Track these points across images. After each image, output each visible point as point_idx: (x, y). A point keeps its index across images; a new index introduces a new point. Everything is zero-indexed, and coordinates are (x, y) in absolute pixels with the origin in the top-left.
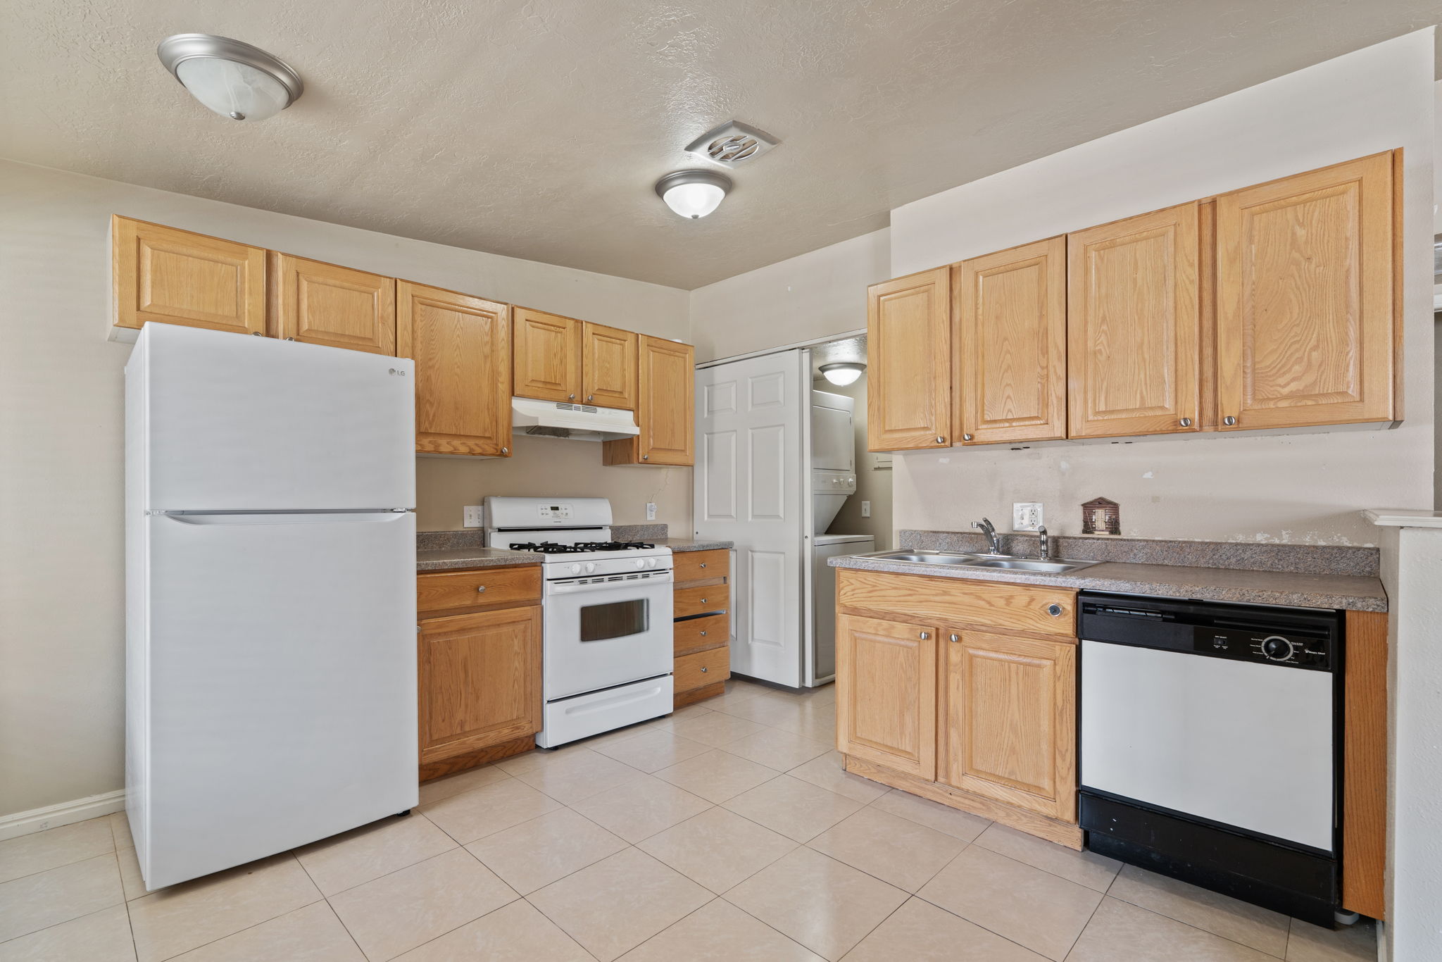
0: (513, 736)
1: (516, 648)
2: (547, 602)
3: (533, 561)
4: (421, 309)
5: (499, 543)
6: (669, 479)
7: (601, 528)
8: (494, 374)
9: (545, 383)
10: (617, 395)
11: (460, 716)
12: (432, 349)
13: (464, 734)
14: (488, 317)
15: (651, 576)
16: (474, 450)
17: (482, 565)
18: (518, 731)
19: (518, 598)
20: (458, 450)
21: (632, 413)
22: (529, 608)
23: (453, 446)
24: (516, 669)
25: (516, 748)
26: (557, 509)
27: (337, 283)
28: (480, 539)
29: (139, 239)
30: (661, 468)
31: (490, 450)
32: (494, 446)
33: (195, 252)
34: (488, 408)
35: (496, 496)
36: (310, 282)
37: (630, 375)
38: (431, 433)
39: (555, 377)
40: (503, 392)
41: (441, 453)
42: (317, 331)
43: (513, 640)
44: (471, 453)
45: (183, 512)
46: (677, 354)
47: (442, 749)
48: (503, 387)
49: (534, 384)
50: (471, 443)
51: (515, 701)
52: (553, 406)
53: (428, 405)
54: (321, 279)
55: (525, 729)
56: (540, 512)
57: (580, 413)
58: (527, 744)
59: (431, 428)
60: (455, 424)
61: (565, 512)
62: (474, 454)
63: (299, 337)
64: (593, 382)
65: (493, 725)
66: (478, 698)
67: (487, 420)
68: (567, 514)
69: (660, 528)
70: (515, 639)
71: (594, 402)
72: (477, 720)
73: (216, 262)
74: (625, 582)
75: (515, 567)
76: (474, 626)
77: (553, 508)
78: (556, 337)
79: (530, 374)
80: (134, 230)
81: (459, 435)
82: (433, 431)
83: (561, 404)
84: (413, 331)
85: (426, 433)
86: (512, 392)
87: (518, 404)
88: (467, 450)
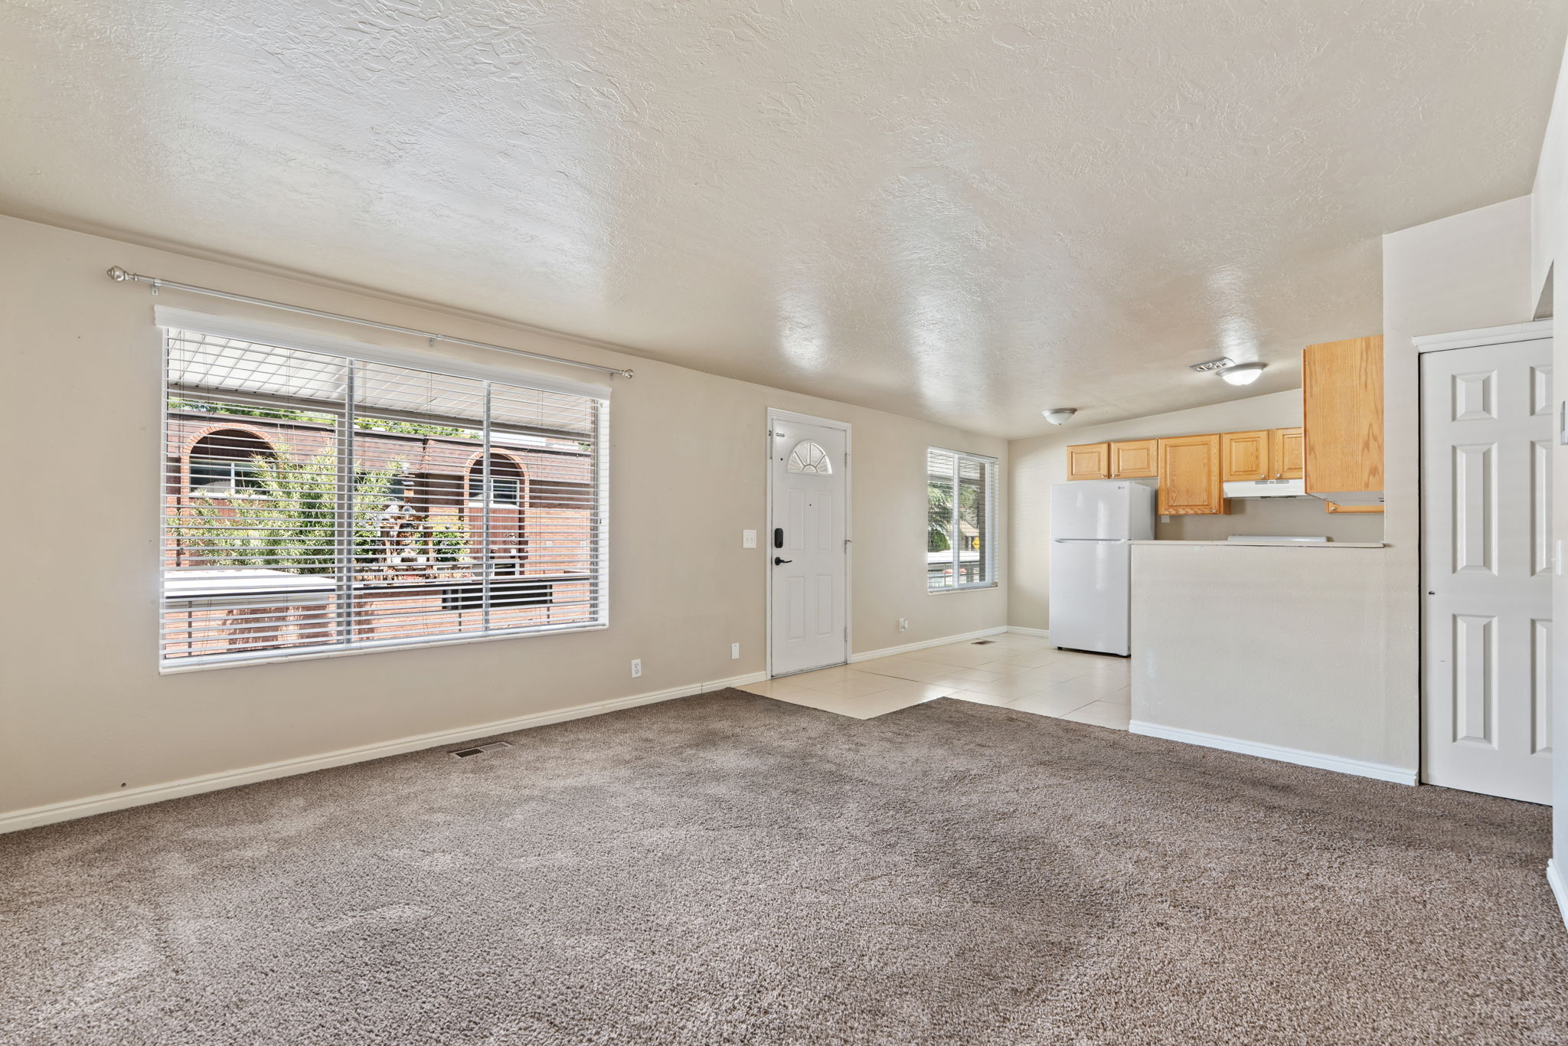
4: (1170, 448)
8: (1209, 473)
9: (1245, 471)
12: (1175, 467)
14: (1205, 444)
16: (1197, 512)
20: (1189, 512)
23: (1186, 511)
27: (1133, 447)
29: (1072, 452)
33: (1086, 451)
34: (1206, 490)
36: (1122, 451)
40: (1215, 481)
48: (1215, 478)
49: (1237, 473)
50: (1196, 509)
52: (1254, 483)
53: (1173, 492)
54: (1127, 448)
57: (1276, 485)
60: (1187, 501)
64: (1284, 464)
67: (1206, 496)
71: (1288, 475)
73: (1092, 453)
78: (1253, 444)
79: (1234, 469)
80: (1070, 449)
81: (1189, 506)
82: (1175, 504)
83: (1258, 482)
84: (1166, 460)
85: (1171, 506)
86: (1222, 480)
87: (1227, 487)
88: (1194, 512)
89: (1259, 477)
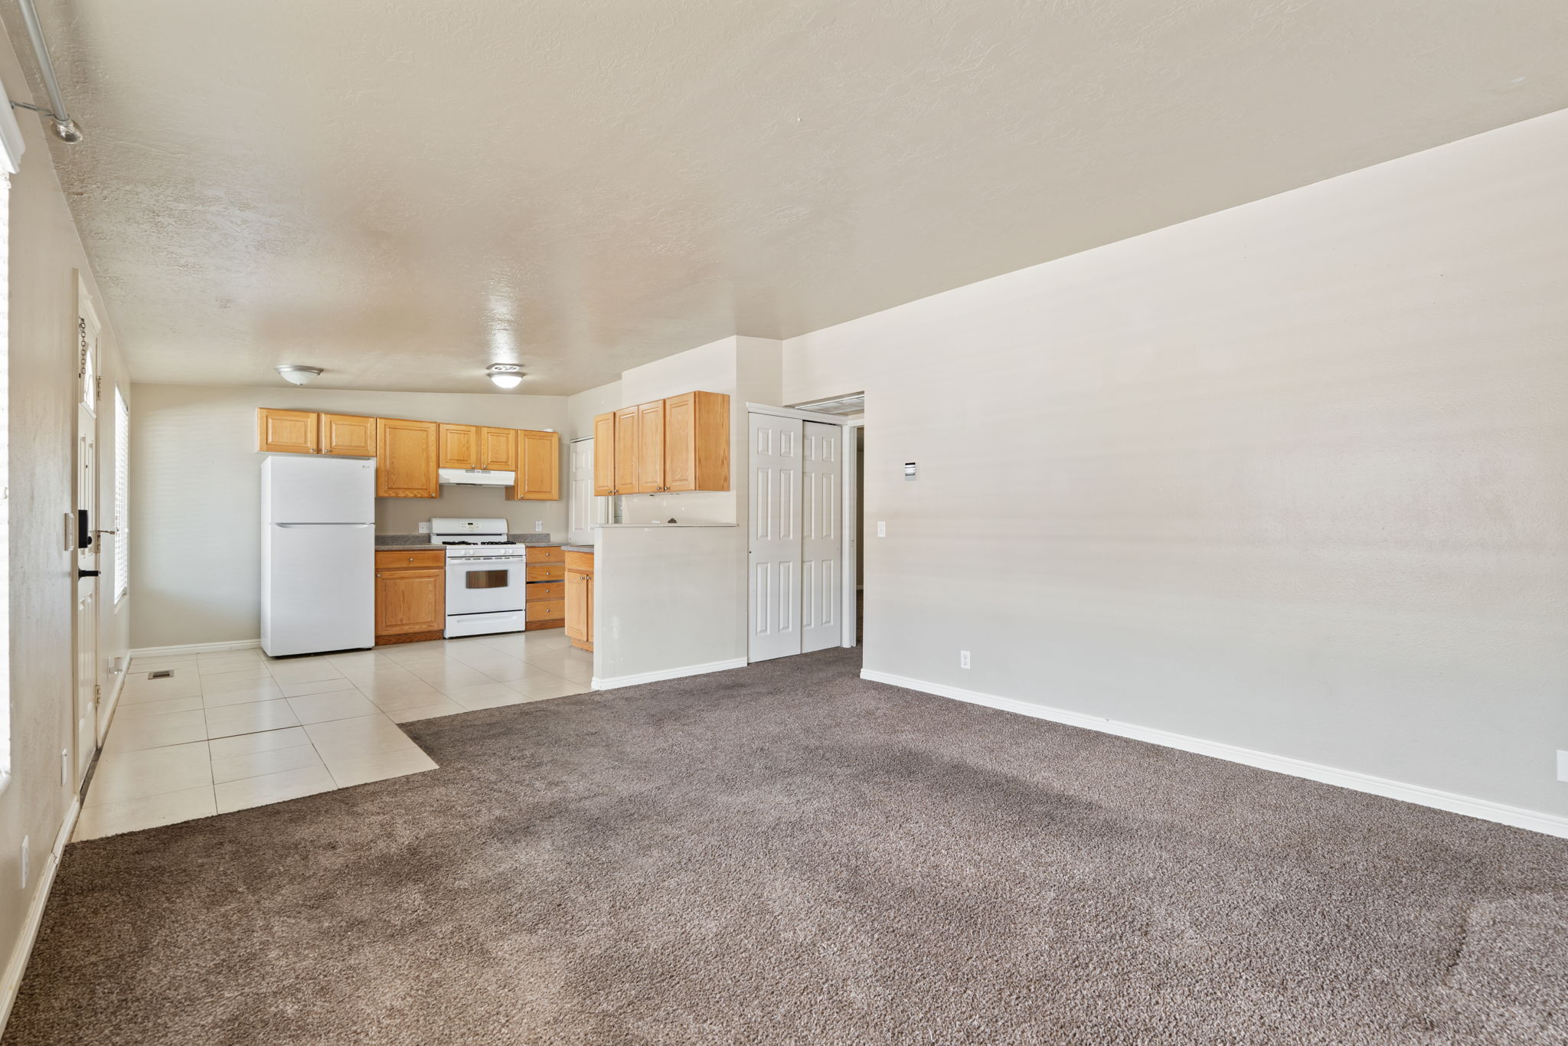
0: (429, 629)
1: (431, 588)
2: (447, 568)
3: (440, 548)
4: (389, 430)
5: (436, 541)
6: (551, 508)
7: (501, 535)
8: (428, 458)
9: (458, 460)
10: (503, 463)
11: (399, 616)
12: (395, 448)
13: (403, 625)
14: (424, 431)
15: (508, 559)
16: (417, 495)
17: (412, 549)
18: (432, 628)
19: (431, 565)
20: (408, 496)
21: (514, 473)
22: (438, 570)
23: (406, 494)
24: (430, 598)
25: (431, 636)
26: (472, 524)
27: (349, 423)
28: (428, 538)
29: (267, 417)
30: (547, 502)
31: (426, 495)
32: (428, 493)
33: (288, 418)
34: (425, 475)
35: (436, 517)
36: (336, 424)
37: (512, 452)
40: (433, 467)
41: (399, 497)
42: (339, 446)
44: (415, 497)
45: (282, 524)
46: (545, 438)
47: (391, 630)
48: (433, 464)
49: (451, 461)
50: (415, 492)
51: (430, 613)
52: (464, 471)
53: (392, 475)
54: (340, 423)
56: (461, 526)
57: (480, 474)
58: (436, 634)
60: (406, 483)
61: (477, 526)
62: (417, 497)
63: (331, 449)
64: (488, 457)
65: (418, 623)
66: (409, 610)
67: (424, 481)
69: (543, 535)
70: (430, 584)
71: (490, 467)
72: (409, 619)
73: (296, 421)
74: (494, 560)
76: (407, 576)
77: (469, 524)
78: (464, 437)
79: (449, 456)
80: (265, 412)
81: (409, 489)
82: (395, 486)
83: (467, 470)
84: (385, 441)
85: (391, 488)
86: (438, 466)
87: (441, 472)
88: (413, 495)
89: (469, 466)
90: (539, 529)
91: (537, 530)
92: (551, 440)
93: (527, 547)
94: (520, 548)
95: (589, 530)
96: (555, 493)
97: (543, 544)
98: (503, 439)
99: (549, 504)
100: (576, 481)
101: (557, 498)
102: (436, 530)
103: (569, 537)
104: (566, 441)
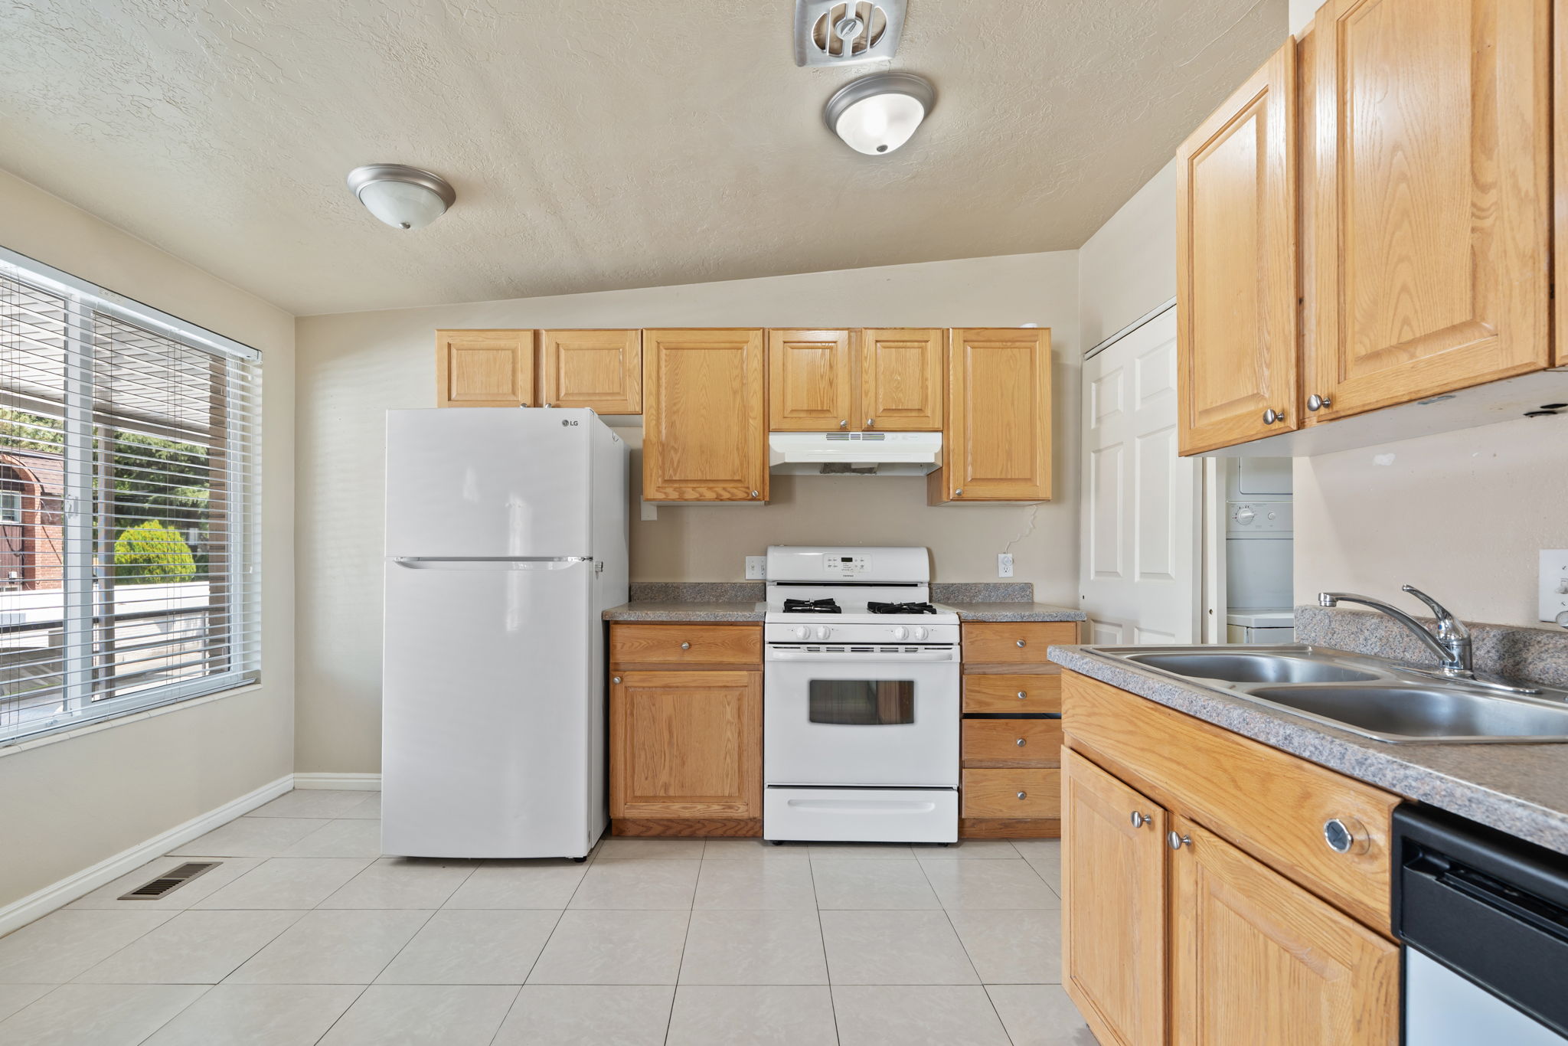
0: (725, 815)
1: (729, 717)
2: (768, 668)
3: (750, 619)
4: (666, 355)
5: (772, 601)
6: (1041, 522)
7: (916, 585)
8: (744, 409)
9: (810, 411)
10: (914, 414)
11: (664, 777)
12: (677, 393)
13: (669, 798)
14: (738, 345)
15: (919, 651)
16: (721, 496)
17: (688, 620)
18: (729, 810)
19: (732, 660)
20: (704, 496)
21: (940, 435)
22: (745, 673)
23: (699, 493)
24: (729, 740)
25: (739, 830)
26: (850, 560)
27: (592, 344)
28: (755, 593)
29: (450, 346)
30: (1024, 506)
31: (741, 494)
32: (744, 489)
33: (483, 344)
34: (738, 449)
35: (777, 545)
36: (567, 350)
37: (935, 384)
38: (676, 480)
39: (822, 403)
40: (756, 428)
41: (686, 500)
42: (572, 394)
43: (724, 707)
44: (719, 498)
46: (1018, 344)
47: (644, 808)
48: (755, 423)
49: (795, 415)
50: (719, 488)
51: (727, 776)
52: (823, 436)
53: (672, 452)
54: (577, 346)
55: (739, 811)
56: (827, 563)
57: (860, 442)
58: (752, 828)
59: (675, 474)
60: (701, 470)
61: (859, 564)
62: (721, 500)
63: (558, 402)
64: (877, 401)
65: (701, 797)
66: (683, 763)
67: (737, 462)
68: (862, 566)
69: (1017, 588)
70: (727, 707)
71: (879, 425)
72: (683, 787)
73: (498, 350)
74: (877, 654)
75: (731, 625)
76: (679, 685)
77: (844, 560)
78: (824, 355)
79: (789, 406)
80: (446, 340)
81: (705, 481)
82: (674, 477)
83: (831, 434)
84: (658, 378)
85: (670, 481)
86: (767, 429)
87: (776, 441)
88: (713, 496)
89: (833, 424)
90: (1006, 573)
91: (1002, 574)
92: (1032, 351)
93: (962, 623)
94: (945, 624)
95: (1137, 578)
96: (1043, 485)
97: (1007, 614)
98: (913, 354)
99: (1029, 513)
100: (1098, 451)
101: (1049, 495)
102: (773, 574)
103: (1082, 592)
104: (1072, 358)
